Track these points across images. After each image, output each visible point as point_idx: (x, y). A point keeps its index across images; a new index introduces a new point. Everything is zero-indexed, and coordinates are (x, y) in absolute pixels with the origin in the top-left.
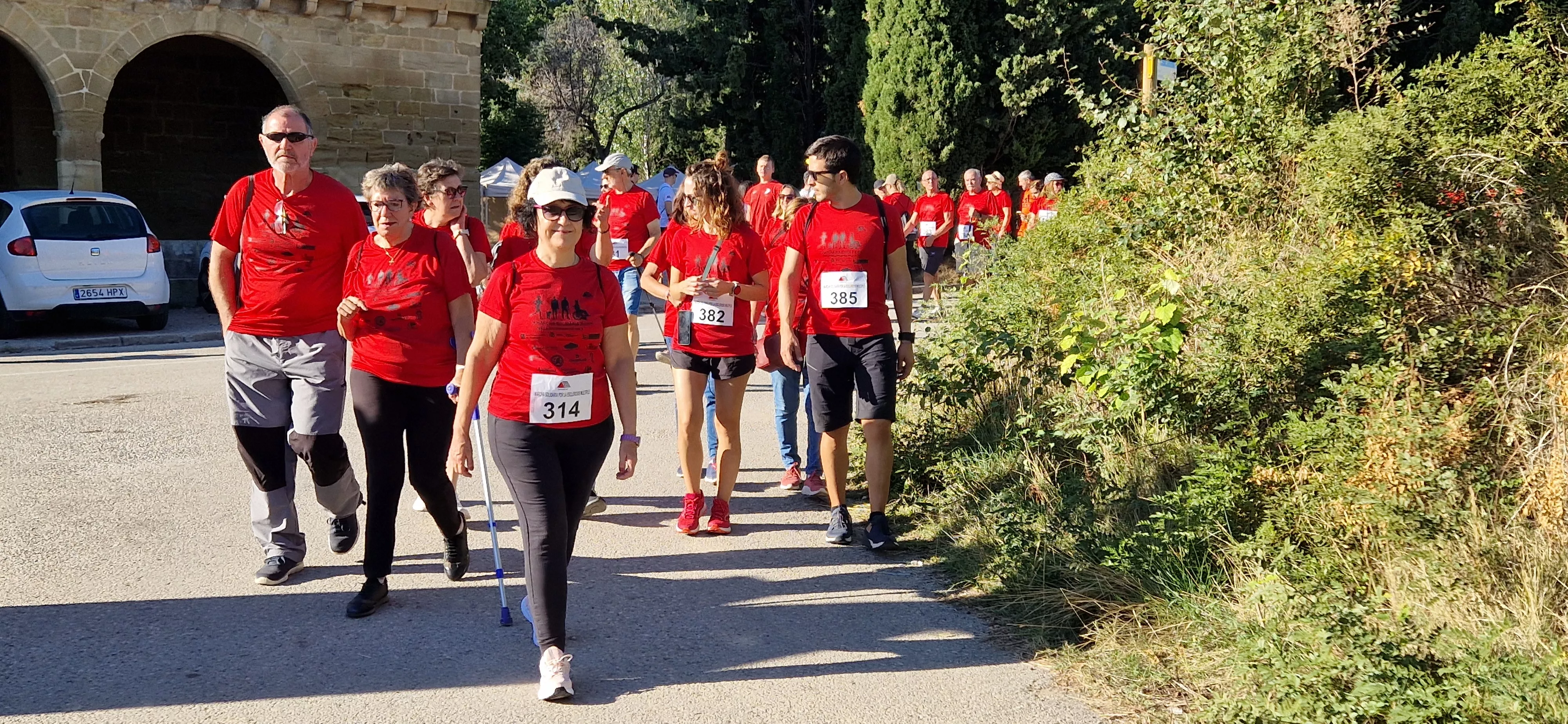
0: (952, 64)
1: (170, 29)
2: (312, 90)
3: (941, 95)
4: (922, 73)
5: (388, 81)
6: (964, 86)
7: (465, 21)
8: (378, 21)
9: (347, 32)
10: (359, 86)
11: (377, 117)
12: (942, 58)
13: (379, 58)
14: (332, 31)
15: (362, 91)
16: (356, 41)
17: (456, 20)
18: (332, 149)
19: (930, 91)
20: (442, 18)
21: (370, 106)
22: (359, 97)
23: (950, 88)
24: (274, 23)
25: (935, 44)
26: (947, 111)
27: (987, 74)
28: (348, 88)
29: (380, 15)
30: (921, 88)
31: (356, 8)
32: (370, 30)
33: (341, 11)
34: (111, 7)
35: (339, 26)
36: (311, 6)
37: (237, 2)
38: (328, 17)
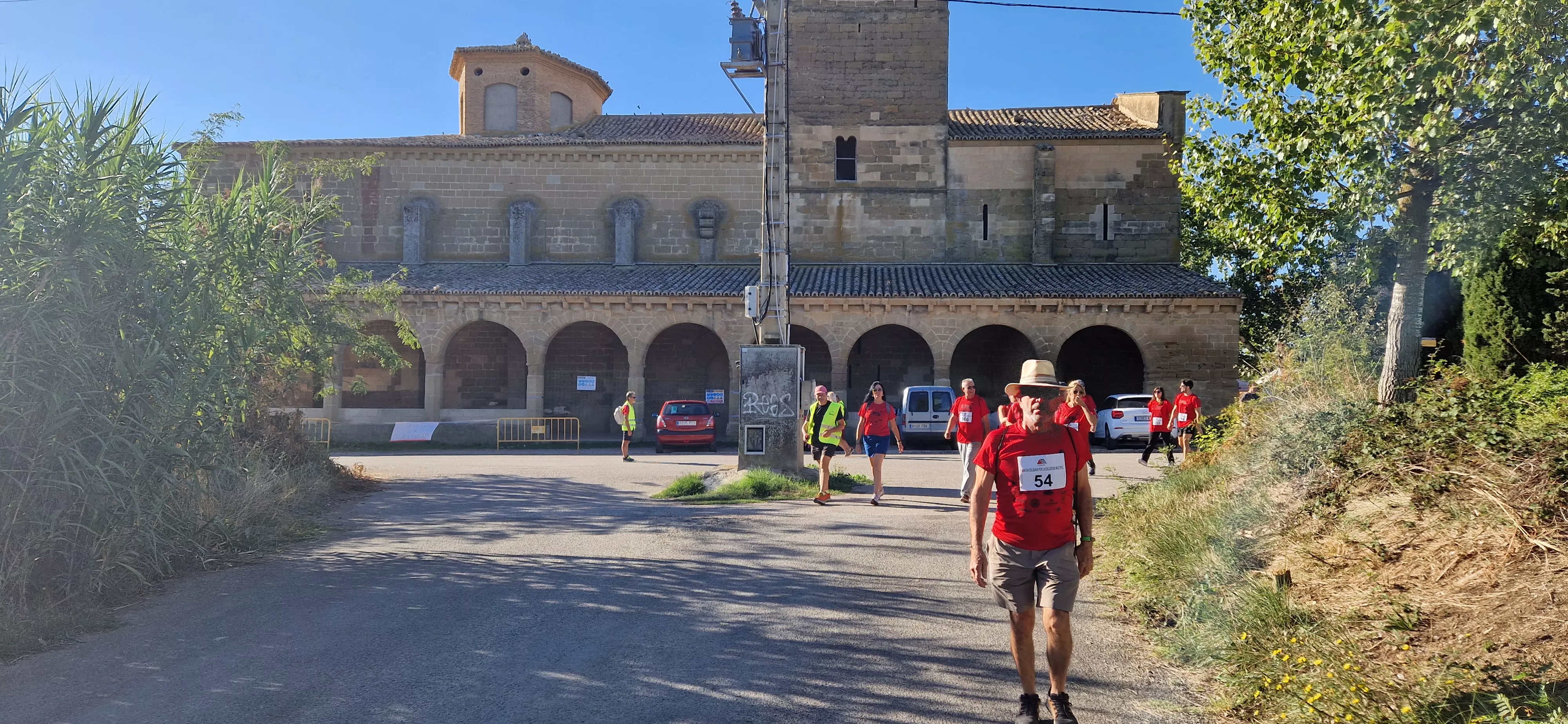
1: (1085, 324)
2: (1150, 346)
5: (1188, 340)
7: (1231, 309)
8: (1183, 313)
9: (1167, 319)
10: (1173, 343)
11: (1183, 358)
13: (1183, 329)
14: (1160, 319)
15: (1175, 345)
16: (1172, 322)
17: (1223, 309)
18: (1158, 373)
20: (1217, 308)
21: (1178, 352)
22: (1174, 348)
24: (1132, 317)
28: (1167, 344)
29: (1184, 310)
31: (1171, 308)
32: (1179, 317)
33: (1164, 310)
34: (1061, 317)
35: (1164, 317)
36: (1149, 309)
37: (1115, 311)
38: (1158, 313)
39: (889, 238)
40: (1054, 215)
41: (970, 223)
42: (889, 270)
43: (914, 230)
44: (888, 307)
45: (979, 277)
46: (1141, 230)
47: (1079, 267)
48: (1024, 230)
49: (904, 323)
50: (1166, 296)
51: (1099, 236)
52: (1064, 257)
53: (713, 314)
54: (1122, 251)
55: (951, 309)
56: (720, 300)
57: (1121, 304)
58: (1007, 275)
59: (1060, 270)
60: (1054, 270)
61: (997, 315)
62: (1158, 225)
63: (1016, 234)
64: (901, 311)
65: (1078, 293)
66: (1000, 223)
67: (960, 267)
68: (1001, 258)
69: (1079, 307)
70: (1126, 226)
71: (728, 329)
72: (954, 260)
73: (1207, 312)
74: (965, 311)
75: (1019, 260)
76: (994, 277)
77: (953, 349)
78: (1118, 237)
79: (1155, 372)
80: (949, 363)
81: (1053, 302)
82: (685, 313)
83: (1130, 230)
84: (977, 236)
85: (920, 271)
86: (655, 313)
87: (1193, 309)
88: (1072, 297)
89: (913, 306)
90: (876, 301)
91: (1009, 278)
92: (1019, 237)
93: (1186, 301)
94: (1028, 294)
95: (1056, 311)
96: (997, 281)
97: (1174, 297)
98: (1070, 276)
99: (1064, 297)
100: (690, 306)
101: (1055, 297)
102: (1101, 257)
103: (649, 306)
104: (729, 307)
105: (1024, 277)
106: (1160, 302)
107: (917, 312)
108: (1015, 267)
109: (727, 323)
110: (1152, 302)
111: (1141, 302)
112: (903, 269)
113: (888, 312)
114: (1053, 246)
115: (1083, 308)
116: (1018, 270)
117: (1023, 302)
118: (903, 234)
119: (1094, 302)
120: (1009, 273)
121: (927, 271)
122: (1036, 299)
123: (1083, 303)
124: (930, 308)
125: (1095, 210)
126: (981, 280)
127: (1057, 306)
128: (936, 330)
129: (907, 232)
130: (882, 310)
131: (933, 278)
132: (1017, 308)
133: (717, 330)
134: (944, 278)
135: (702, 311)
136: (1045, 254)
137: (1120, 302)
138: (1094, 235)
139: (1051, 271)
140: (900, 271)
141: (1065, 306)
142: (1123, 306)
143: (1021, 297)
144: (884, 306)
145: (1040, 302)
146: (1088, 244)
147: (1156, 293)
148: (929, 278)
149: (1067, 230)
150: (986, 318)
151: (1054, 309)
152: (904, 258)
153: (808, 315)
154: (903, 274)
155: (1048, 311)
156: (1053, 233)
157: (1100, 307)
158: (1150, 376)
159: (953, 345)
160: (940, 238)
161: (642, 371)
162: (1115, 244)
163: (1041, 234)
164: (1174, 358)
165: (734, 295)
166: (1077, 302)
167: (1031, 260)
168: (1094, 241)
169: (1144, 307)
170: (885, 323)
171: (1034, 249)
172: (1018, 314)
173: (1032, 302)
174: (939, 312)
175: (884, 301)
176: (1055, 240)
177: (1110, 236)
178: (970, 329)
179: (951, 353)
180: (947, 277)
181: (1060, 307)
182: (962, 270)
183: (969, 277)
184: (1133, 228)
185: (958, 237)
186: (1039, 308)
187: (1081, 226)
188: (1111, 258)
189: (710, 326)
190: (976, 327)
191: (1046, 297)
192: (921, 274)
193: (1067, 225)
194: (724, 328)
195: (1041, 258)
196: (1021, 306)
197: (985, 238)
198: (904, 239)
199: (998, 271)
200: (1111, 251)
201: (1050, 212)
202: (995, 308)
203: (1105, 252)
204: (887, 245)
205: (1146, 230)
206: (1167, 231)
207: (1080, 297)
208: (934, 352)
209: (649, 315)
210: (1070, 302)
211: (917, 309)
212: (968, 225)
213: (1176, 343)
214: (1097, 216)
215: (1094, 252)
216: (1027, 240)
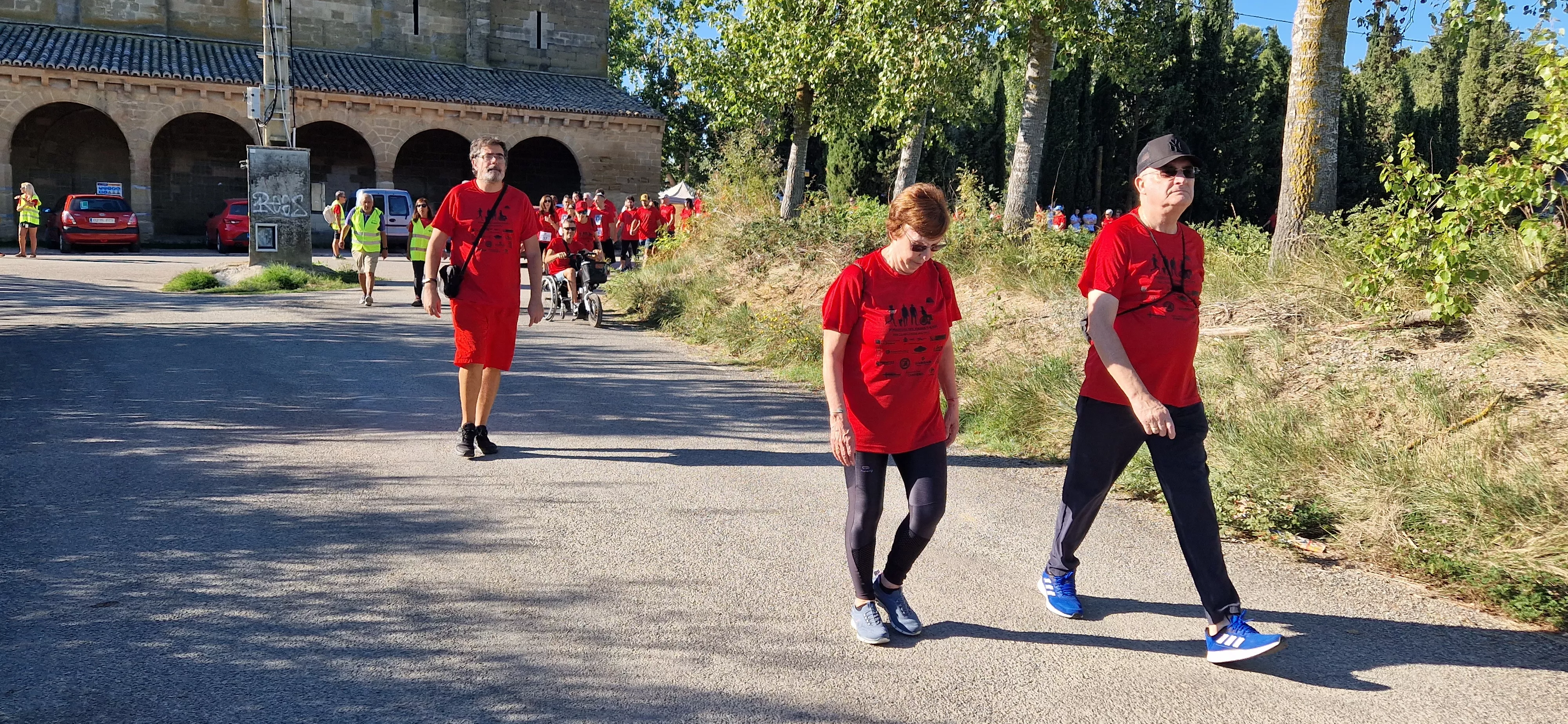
0: (858, 153)
1: (529, 134)
2: (586, 159)
3: (852, 166)
4: (845, 157)
5: (619, 155)
6: (862, 163)
7: (655, 129)
8: (616, 130)
9: (602, 135)
11: (614, 171)
12: (854, 150)
13: (616, 146)
14: (596, 134)
15: (608, 160)
16: (606, 138)
17: (650, 129)
19: (848, 165)
20: (644, 128)
21: (611, 166)
22: (606, 162)
23: (856, 165)
24: (571, 131)
25: (851, 144)
26: (855, 174)
27: (874, 159)
28: (602, 158)
29: (617, 127)
30: (844, 164)
31: (606, 125)
32: (612, 134)
33: (599, 126)
34: (505, 126)
35: (599, 133)
36: (586, 124)
37: (556, 123)
38: (594, 128)
39: (307, 20)
40: (489, 17)
41: (400, 14)
42: (309, 57)
43: (335, 14)
44: (325, 102)
45: (415, 75)
46: (573, 42)
47: (514, 74)
48: (457, 28)
49: (344, 121)
50: (602, 113)
51: (533, 44)
52: (498, 62)
53: (106, 94)
54: (555, 61)
55: (394, 109)
56: (116, 79)
57: (562, 117)
58: (444, 76)
59: (496, 75)
60: (490, 75)
61: (442, 119)
62: (588, 38)
63: (449, 32)
64: (340, 108)
65: (523, 104)
66: (432, 18)
67: (390, 62)
68: (432, 56)
69: (522, 117)
70: (558, 37)
71: (126, 113)
72: (383, 52)
73: (635, 130)
74: (409, 113)
75: (452, 60)
76: (430, 76)
77: (397, 152)
78: (551, 47)
79: (590, 184)
80: (393, 166)
81: (499, 110)
82: (65, 90)
83: (562, 41)
84: (407, 28)
85: (345, 61)
86: (24, 87)
87: (624, 127)
88: (517, 107)
89: (353, 103)
90: (311, 94)
91: (446, 79)
92: (452, 36)
93: (619, 119)
94: (474, 100)
95: (500, 120)
96: (436, 82)
97: (609, 114)
98: (506, 82)
99: (509, 106)
100: (74, 83)
101: (501, 106)
102: (534, 65)
103: (15, 79)
104: (128, 87)
105: (463, 81)
106: (596, 118)
107: (357, 110)
108: (448, 67)
109: (125, 106)
110: (589, 118)
111: (580, 117)
112: (324, 57)
113: (325, 108)
114: (488, 49)
115: (526, 119)
116: (453, 71)
117: (469, 108)
118: (322, 17)
119: (537, 114)
120: (444, 73)
121: (353, 62)
122: (483, 107)
123: (527, 113)
124: (372, 107)
125: (528, 15)
126: (419, 79)
127: (502, 115)
128: (379, 130)
129: (327, 15)
130: (318, 104)
131: (364, 72)
132: (462, 114)
133: (111, 113)
134: (377, 74)
135: (90, 90)
136: (480, 58)
137: (561, 116)
138: (528, 42)
139: (487, 75)
140: (322, 60)
141: (510, 116)
142: (563, 120)
143: (467, 103)
144: (320, 101)
145: (486, 110)
146: (522, 51)
147: (593, 110)
148: (360, 72)
149: (501, 34)
150: (430, 122)
151: (499, 117)
152: (324, 44)
153: (228, 104)
154: (327, 63)
155: (493, 118)
156: (488, 36)
157: (542, 119)
158: (586, 187)
159: (397, 148)
160: (366, 27)
161: (8, 157)
162: (548, 53)
163: (476, 36)
164: (607, 171)
165: (135, 75)
166: (521, 112)
167: (465, 61)
168: (529, 49)
169: (582, 122)
170: (321, 119)
171: (469, 50)
172: (463, 120)
173: (478, 108)
174: (382, 111)
175: (321, 95)
176: (490, 44)
177: (544, 45)
178: (415, 132)
179: (395, 155)
180: (380, 72)
181: (505, 116)
182: (393, 66)
183: (404, 75)
184: (566, 39)
185: (386, 28)
186: (485, 115)
187: (514, 31)
188: (545, 67)
189: (103, 110)
190: (421, 130)
191: (492, 105)
192: (347, 64)
193: (501, 28)
194: (121, 111)
195: (477, 62)
196: (467, 112)
197: (416, 32)
198: (324, 23)
199: (432, 71)
200: (545, 61)
201: (485, 14)
202: (441, 112)
203: (539, 61)
204: (304, 28)
205: (577, 43)
206: (595, 46)
207: (525, 108)
208: (377, 153)
209: (16, 90)
210: (514, 112)
211: (357, 107)
212: (397, 16)
213: (610, 158)
214: (531, 23)
215: (528, 59)
216: (460, 40)
